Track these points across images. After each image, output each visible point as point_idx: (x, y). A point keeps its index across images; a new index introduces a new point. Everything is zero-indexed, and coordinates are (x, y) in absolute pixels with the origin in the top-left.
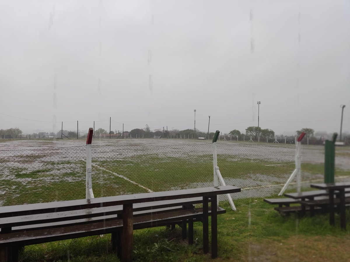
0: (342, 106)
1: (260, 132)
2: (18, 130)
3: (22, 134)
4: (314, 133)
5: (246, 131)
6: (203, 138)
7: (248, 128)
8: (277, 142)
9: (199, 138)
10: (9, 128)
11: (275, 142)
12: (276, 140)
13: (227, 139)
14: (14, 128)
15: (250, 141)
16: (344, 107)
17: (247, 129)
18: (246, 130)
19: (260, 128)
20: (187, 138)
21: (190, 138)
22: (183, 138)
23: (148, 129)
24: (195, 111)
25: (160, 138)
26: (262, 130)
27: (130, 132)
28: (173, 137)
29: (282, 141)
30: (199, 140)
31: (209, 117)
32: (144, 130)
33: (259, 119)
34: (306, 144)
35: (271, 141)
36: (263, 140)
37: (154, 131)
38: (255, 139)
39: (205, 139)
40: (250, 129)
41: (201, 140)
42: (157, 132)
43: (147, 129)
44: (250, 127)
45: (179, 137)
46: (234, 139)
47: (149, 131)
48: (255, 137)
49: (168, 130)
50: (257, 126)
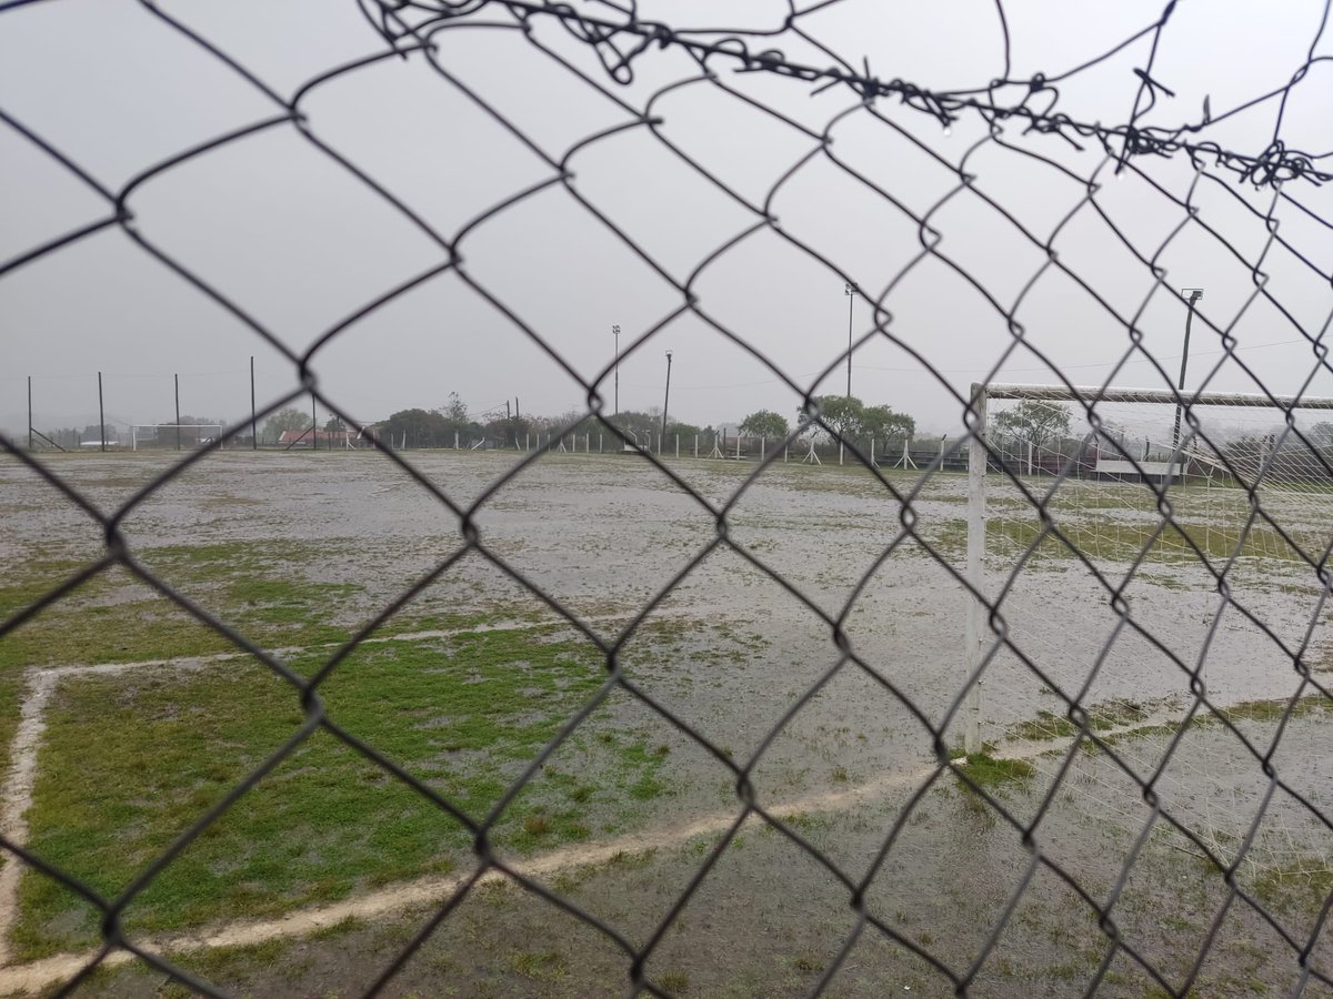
0: (1190, 293)
1: (857, 422)
5: (798, 418)
8: (909, 465)
9: (627, 448)
11: (902, 464)
12: (906, 455)
13: (725, 451)
15: (807, 462)
16: (1195, 295)
17: (804, 404)
18: (799, 409)
19: (859, 403)
20: (598, 448)
23: (457, 410)
26: (863, 410)
31: (669, 356)
32: (444, 414)
34: (1026, 471)
38: (828, 451)
43: (454, 410)
47: (463, 417)
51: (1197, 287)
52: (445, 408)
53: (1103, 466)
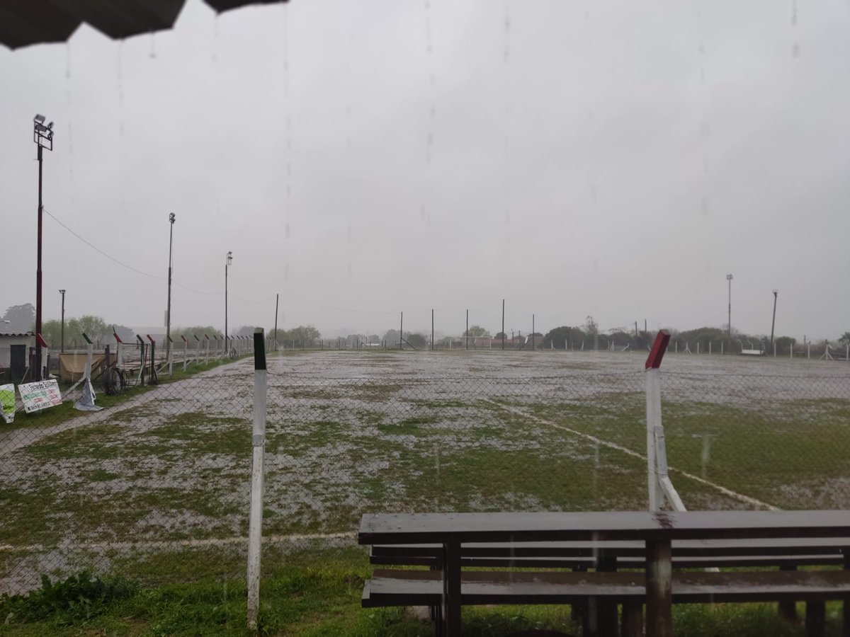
2: (312, 329)
3: (322, 337)
6: (757, 352)
9: (745, 351)
10: (296, 327)
14: (305, 325)
20: (708, 351)
21: (716, 350)
22: (693, 350)
23: (592, 327)
24: (730, 277)
25: (627, 350)
27: (547, 335)
30: (743, 359)
31: (775, 294)
32: (582, 329)
37: (608, 333)
39: (764, 355)
41: (747, 358)
42: (615, 335)
43: (589, 327)
45: (683, 349)
47: (595, 331)
49: (648, 330)
52: (583, 326)
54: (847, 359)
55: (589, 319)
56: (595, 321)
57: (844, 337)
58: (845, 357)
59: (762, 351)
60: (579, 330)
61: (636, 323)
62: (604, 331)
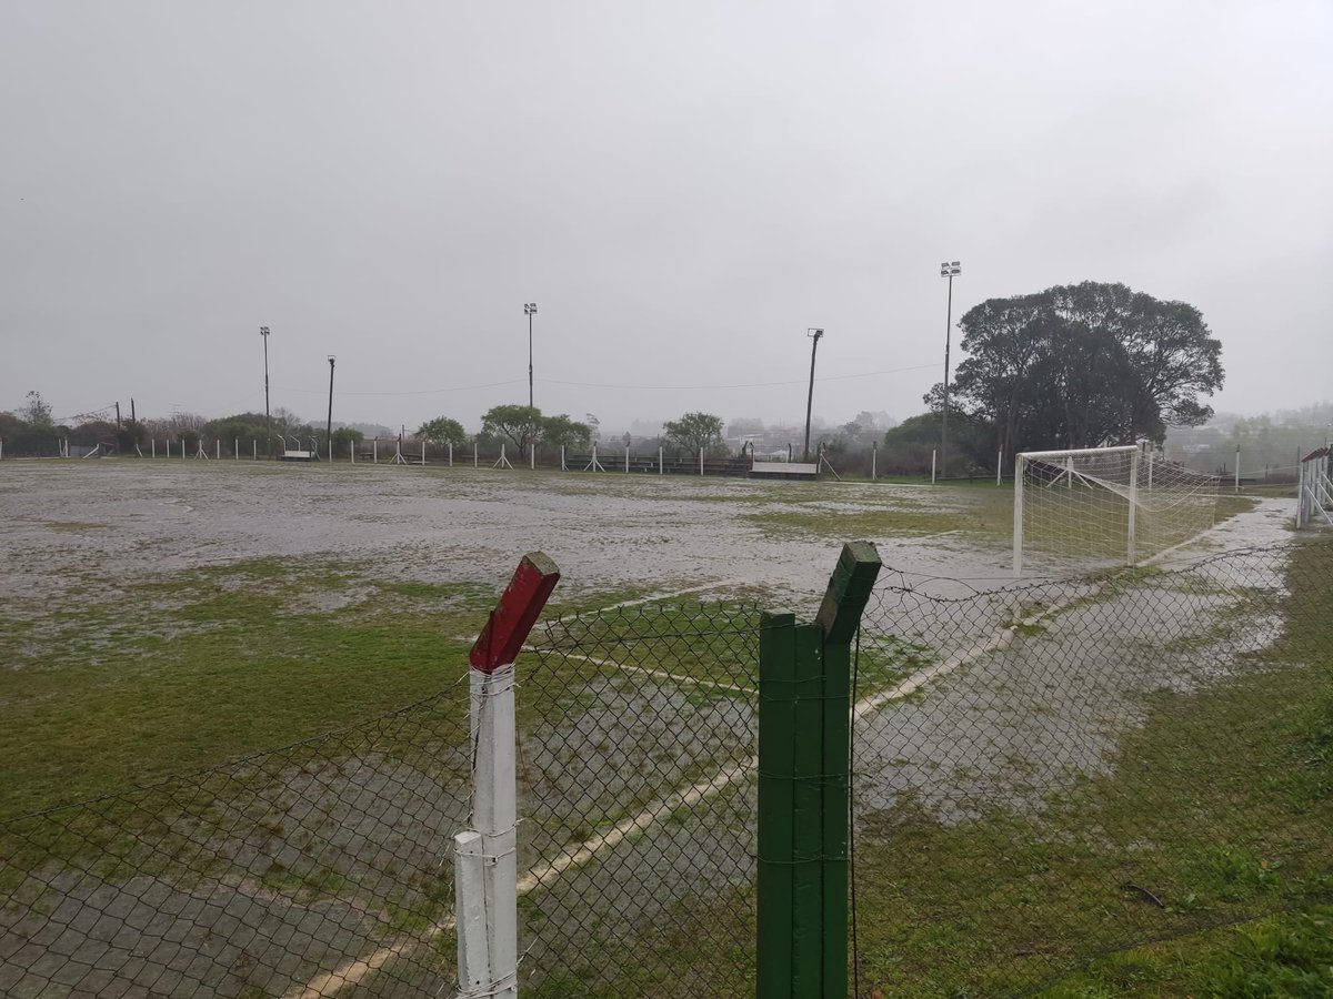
0: (814, 332)
1: (537, 429)
4: (724, 432)
5: (483, 426)
6: (306, 454)
7: (491, 411)
8: (598, 468)
9: (289, 454)
11: (591, 468)
12: (594, 459)
13: (408, 457)
15: (499, 467)
16: (819, 334)
17: (486, 413)
18: (483, 418)
19: (538, 412)
20: (234, 454)
21: (246, 452)
22: (211, 453)
23: (39, 412)
24: (265, 332)
26: (544, 418)
28: (161, 451)
29: (615, 463)
30: (285, 466)
31: (332, 361)
32: (20, 417)
33: (531, 373)
34: (698, 472)
35: (578, 464)
36: (548, 462)
37: (72, 424)
38: (519, 458)
39: (314, 459)
40: (501, 416)
41: (294, 467)
42: (86, 427)
43: (33, 412)
44: (499, 408)
45: (192, 450)
46: (437, 456)
47: (47, 420)
48: (521, 448)
49: (138, 418)
50: (526, 404)
51: (820, 328)
52: (21, 410)
53: (757, 467)
54: (424, 462)
55: (32, 398)
56: (45, 401)
57: (422, 431)
58: (421, 459)
59: (313, 453)
60: (14, 419)
61: (117, 406)
62: (64, 419)
